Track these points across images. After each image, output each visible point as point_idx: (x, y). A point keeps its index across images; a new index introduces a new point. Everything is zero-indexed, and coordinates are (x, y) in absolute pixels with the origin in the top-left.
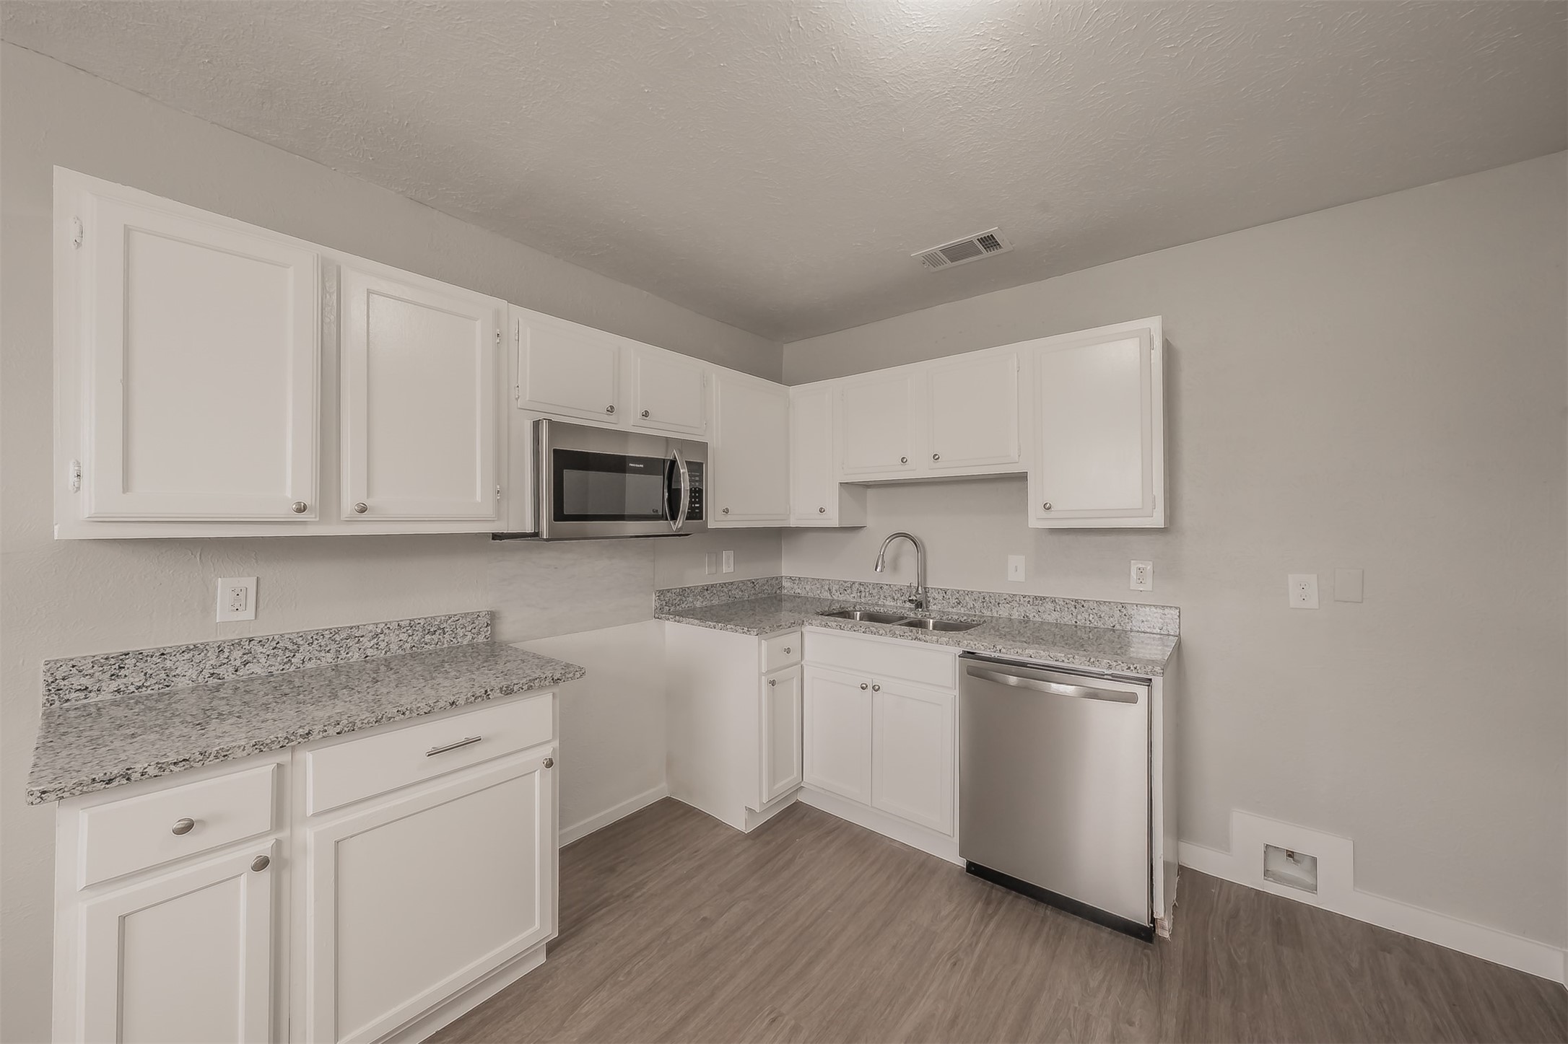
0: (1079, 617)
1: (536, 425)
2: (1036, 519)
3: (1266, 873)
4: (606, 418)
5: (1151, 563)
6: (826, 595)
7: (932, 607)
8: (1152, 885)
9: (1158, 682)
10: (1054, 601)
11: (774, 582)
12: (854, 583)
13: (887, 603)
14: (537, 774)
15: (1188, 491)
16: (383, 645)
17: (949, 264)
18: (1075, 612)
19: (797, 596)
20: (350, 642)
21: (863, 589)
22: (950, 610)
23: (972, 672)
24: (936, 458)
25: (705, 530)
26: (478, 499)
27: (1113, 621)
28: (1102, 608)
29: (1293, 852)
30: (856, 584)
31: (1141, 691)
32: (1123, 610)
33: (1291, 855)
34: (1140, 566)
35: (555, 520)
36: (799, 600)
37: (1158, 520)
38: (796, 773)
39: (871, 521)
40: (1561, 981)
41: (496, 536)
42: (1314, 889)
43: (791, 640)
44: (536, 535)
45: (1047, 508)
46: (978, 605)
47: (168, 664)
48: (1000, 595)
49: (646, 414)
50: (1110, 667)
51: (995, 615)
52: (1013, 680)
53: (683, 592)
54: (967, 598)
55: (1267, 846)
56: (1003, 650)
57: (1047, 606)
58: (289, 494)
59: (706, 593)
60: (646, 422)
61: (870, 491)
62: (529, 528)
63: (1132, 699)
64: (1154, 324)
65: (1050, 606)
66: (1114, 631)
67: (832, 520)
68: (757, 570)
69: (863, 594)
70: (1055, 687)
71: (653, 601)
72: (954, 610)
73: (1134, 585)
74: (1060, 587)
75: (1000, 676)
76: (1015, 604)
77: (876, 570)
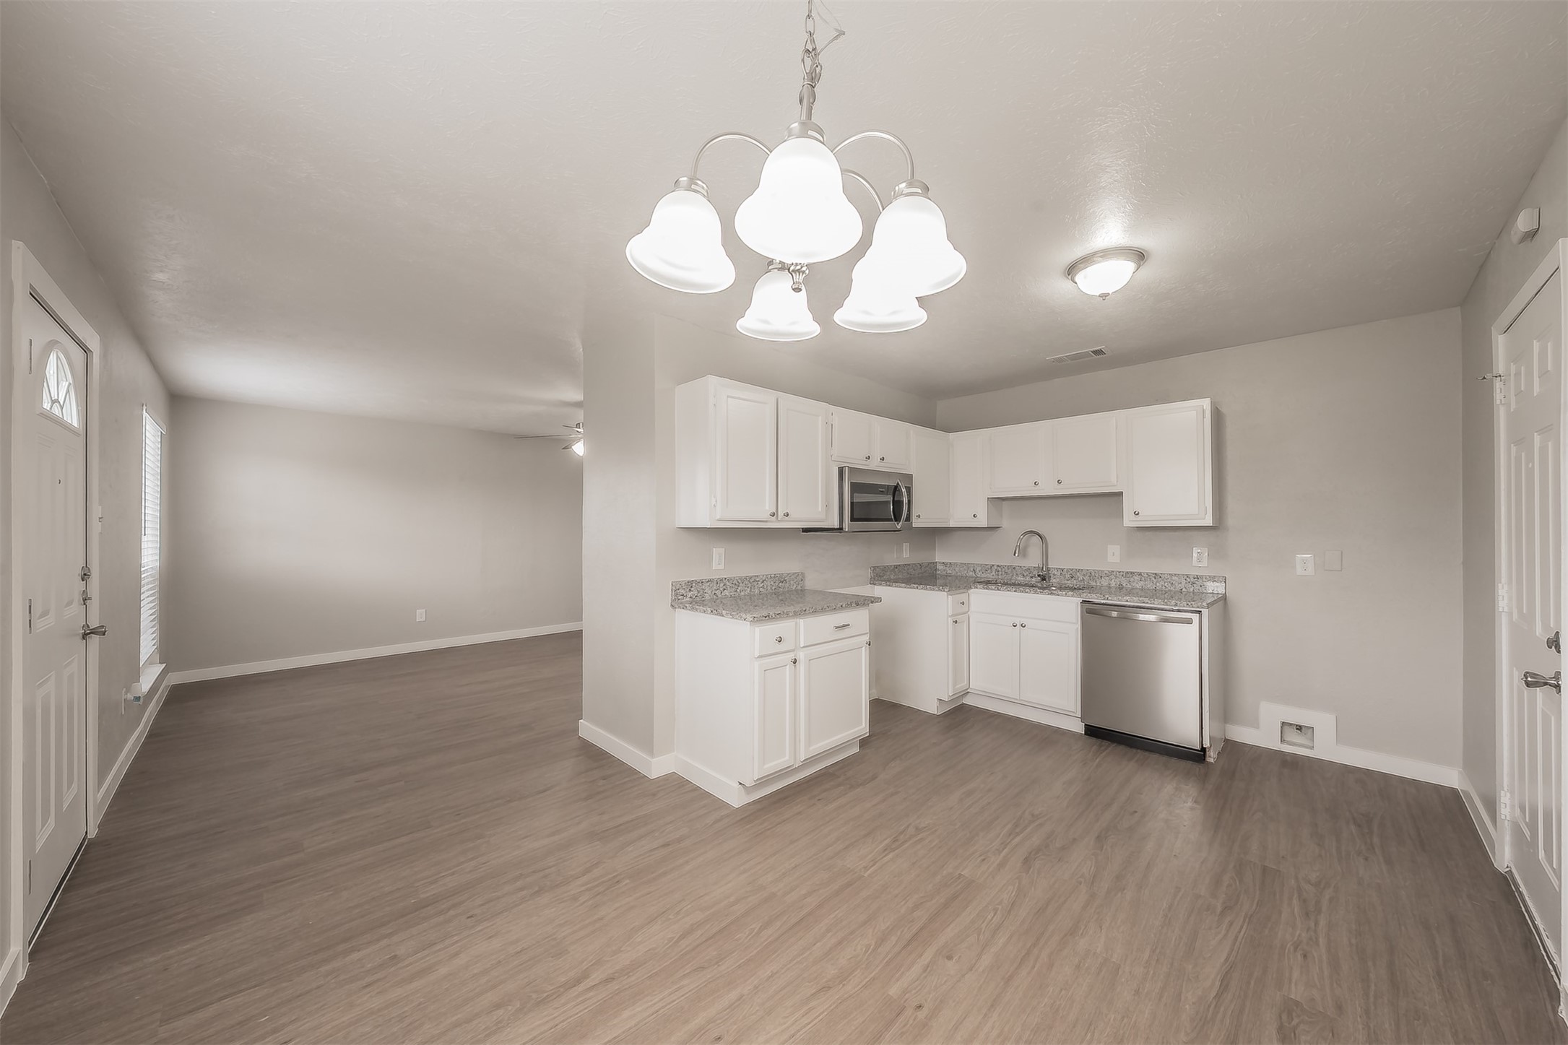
0: (1158, 584)
1: (841, 471)
2: (1129, 521)
3: (1282, 741)
4: (864, 463)
5: (1207, 549)
6: (972, 574)
7: (1053, 580)
8: (1202, 728)
9: (1205, 612)
10: (1140, 574)
11: (932, 565)
12: (993, 565)
13: (1019, 578)
14: (864, 648)
15: (1231, 503)
16: (765, 586)
17: (1070, 362)
18: (1155, 581)
19: (948, 575)
20: (755, 584)
21: (1000, 569)
22: (1066, 582)
23: (1090, 612)
24: (1059, 482)
25: (911, 528)
26: (820, 510)
27: (1182, 586)
28: (1174, 578)
29: (1300, 726)
30: (995, 567)
31: (1195, 617)
32: (1188, 579)
33: (1299, 728)
34: (1199, 551)
35: (851, 521)
36: (950, 578)
37: (1208, 521)
38: (966, 682)
39: (1005, 523)
40: (1456, 786)
41: (806, 530)
42: (1312, 748)
43: (963, 597)
44: (841, 529)
45: (1137, 514)
46: (1086, 578)
47: (703, 587)
48: (1102, 571)
49: (883, 459)
50: (1176, 605)
51: (1098, 584)
52: (1115, 614)
53: (885, 569)
54: (1078, 574)
55: (1283, 723)
56: (1110, 598)
57: (1136, 578)
58: (767, 508)
59: (896, 570)
60: (882, 464)
61: (1004, 503)
62: (837, 525)
63: (1189, 621)
64: (1206, 403)
65: (1137, 578)
66: (1181, 593)
67: (982, 522)
68: (921, 557)
69: (1000, 573)
70: (1142, 617)
71: (869, 573)
72: (1069, 582)
73: (1195, 563)
74: (1145, 566)
75: (1105, 613)
76: (1113, 577)
77: (1015, 555)
